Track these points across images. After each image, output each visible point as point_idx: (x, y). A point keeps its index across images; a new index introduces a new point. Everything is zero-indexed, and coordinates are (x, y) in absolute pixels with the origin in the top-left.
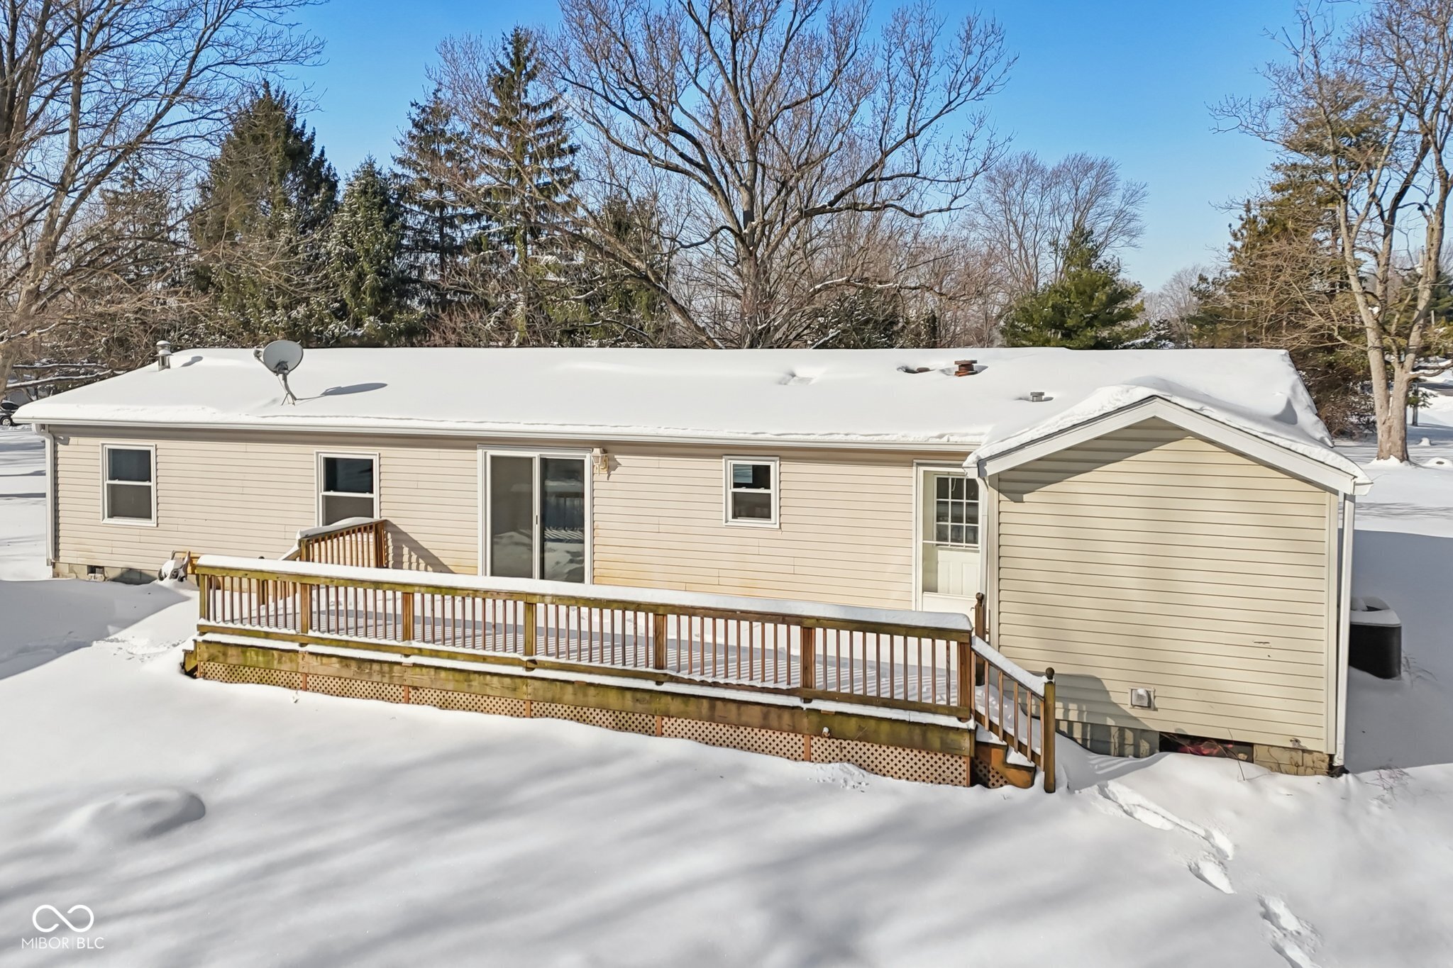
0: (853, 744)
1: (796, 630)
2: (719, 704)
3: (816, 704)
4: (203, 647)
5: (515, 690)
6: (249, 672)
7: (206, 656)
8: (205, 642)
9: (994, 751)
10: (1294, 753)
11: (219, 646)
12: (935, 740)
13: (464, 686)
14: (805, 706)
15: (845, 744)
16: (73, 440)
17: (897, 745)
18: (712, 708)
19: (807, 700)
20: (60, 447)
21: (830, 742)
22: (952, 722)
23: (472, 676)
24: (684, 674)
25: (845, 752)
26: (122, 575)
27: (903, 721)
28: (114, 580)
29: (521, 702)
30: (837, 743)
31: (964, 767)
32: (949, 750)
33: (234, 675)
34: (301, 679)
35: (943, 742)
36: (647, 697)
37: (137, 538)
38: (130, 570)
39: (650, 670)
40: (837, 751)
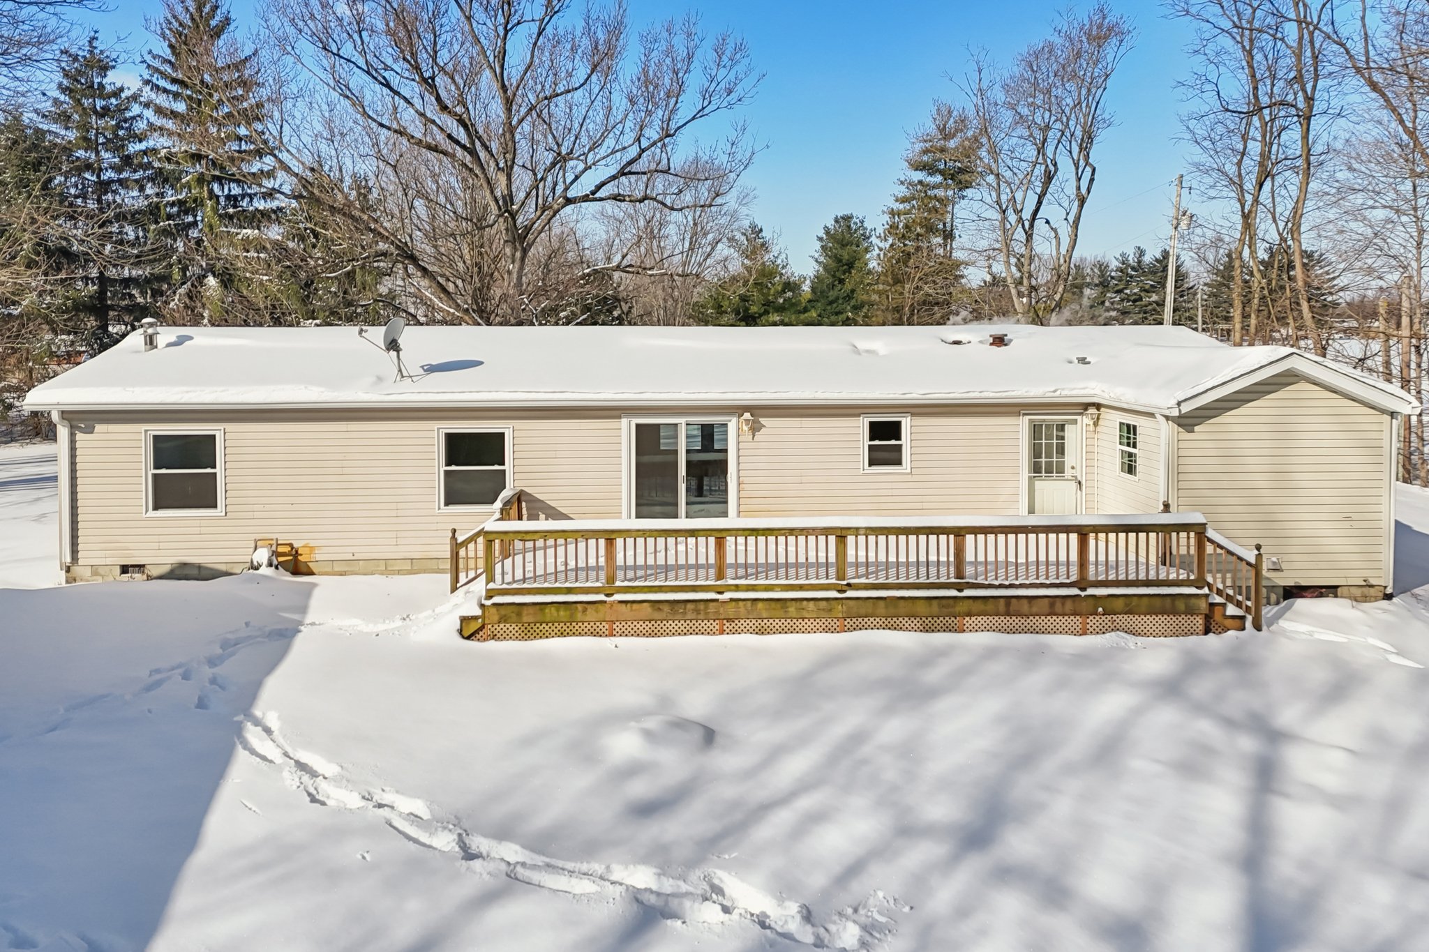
0: (1120, 617)
1: (1074, 537)
2: (1014, 601)
3: (1090, 591)
4: (493, 610)
5: (830, 610)
6: (547, 628)
7: (496, 618)
8: (494, 605)
9: (1216, 608)
10: (1364, 589)
11: (512, 607)
12: (1181, 605)
13: (781, 613)
14: (1083, 594)
15: (1115, 617)
16: (98, 428)
17: (1150, 614)
18: (1008, 605)
19: (1083, 589)
20: (79, 436)
21: (1103, 618)
22: (1193, 591)
23: (789, 603)
24: (980, 580)
25: (1115, 624)
26: (172, 571)
27: (1159, 595)
28: (161, 577)
29: (835, 620)
30: (1109, 617)
31: (1201, 622)
32: (1190, 612)
33: (528, 633)
34: (607, 626)
35: (1187, 606)
36: (951, 602)
37: (197, 530)
38: (185, 565)
39: (953, 580)
40: (1109, 624)
